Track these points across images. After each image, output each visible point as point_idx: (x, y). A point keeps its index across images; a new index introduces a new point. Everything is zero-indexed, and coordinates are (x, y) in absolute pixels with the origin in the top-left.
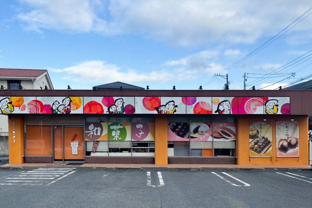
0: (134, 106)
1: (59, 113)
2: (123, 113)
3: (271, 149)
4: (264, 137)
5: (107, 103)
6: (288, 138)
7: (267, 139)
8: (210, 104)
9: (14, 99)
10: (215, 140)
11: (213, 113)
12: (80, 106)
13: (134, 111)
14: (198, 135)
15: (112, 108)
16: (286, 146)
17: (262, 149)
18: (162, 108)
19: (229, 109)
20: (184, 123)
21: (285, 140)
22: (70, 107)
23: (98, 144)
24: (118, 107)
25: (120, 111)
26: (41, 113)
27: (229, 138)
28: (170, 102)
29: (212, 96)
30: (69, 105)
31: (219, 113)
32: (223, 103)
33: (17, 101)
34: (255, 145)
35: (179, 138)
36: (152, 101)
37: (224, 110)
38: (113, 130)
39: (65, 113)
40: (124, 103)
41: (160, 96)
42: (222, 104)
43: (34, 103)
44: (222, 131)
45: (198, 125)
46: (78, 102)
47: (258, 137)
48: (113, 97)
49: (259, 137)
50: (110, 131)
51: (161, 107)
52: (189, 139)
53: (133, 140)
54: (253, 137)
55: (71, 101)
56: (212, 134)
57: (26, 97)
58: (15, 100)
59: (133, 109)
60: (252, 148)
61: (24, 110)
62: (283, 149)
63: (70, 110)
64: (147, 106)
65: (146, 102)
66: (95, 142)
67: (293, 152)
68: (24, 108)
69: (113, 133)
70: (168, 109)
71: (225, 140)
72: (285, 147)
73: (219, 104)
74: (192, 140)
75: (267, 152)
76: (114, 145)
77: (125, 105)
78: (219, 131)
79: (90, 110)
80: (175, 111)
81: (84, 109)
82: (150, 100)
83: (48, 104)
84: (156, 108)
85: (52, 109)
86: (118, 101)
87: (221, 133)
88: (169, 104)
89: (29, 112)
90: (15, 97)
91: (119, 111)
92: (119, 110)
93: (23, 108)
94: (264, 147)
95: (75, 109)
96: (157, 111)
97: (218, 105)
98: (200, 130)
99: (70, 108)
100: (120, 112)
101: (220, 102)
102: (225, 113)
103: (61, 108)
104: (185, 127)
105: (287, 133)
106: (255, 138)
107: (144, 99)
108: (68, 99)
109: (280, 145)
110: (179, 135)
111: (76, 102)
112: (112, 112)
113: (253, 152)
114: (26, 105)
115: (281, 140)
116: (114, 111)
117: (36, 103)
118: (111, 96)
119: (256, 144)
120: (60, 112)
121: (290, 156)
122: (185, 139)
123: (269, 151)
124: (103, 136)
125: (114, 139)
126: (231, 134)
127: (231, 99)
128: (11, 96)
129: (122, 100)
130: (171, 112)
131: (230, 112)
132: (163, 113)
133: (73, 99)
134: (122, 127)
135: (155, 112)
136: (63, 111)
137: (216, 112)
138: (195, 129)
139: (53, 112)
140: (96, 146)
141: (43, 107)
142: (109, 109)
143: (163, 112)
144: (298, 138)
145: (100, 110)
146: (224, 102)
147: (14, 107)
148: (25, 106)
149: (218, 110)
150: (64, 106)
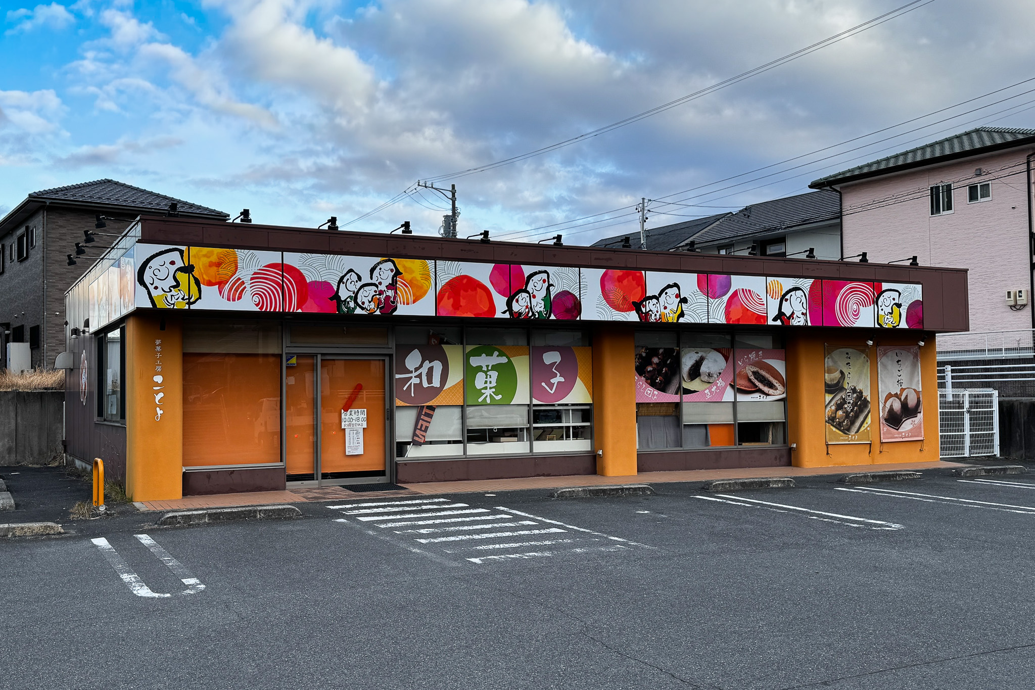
0: (577, 295)
1: (358, 311)
2: (550, 316)
3: (869, 420)
4: (855, 388)
5: (504, 285)
6: (902, 390)
7: (861, 392)
8: (763, 296)
9: (201, 256)
10: (741, 398)
11: (770, 322)
12: (425, 292)
13: (579, 313)
14: (700, 382)
15: (517, 301)
16: (899, 413)
17: (853, 423)
18: (650, 306)
19: (805, 312)
20: (665, 349)
21: (896, 395)
22: (396, 292)
23: (431, 416)
24: (534, 297)
25: (542, 309)
26: (300, 311)
27: (771, 391)
28: (669, 286)
29: (767, 275)
30: (392, 286)
31: (782, 321)
32: (790, 295)
33: (211, 264)
34: (837, 410)
35: (653, 395)
36: (625, 282)
37: (793, 313)
38: (479, 369)
39: (378, 313)
40: (552, 285)
41: (646, 270)
42: (788, 297)
43: (275, 274)
44: (754, 373)
45: (700, 355)
46: (419, 277)
47: (842, 389)
48: (522, 266)
49: (846, 390)
50: (470, 373)
51: (647, 302)
52: (678, 396)
53: (535, 402)
54: (833, 388)
55: (398, 273)
56: (734, 381)
57: (246, 251)
58: (206, 261)
59: (577, 307)
60: (832, 420)
61: (239, 298)
62: (894, 420)
63: (393, 302)
64: (612, 297)
65: (609, 286)
66: (425, 410)
67: (911, 426)
68: (237, 293)
69: (480, 381)
70: (665, 308)
71: (763, 398)
72: (896, 413)
73: (783, 298)
74: (686, 397)
75: (862, 429)
76: (479, 419)
77: (554, 292)
78: (749, 370)
79: (456, 306)
80: (682, 315)
81: (438, 300)
82: (620, 279)
83: (323, 279)
84: (634, 303)
85: (336, 296)
86: (535, 278)
87: (752, 378)
88: (666, 293)
89: (257, 305)
90: (205, 250)
91: (537, 309)
92: (539, 306)
93: (236, 290)
94: (857, 416)
95: (411, 299)
96: (637, 312)
97: (779, 299)
98: (704, 369)
99: (395, 298)
100: (540, 313)
101: (784, 292)
102: (795, 322)
103: (365, 296)
104: (668, 362)
105: (900, 378)
106: (836, 390)
107: (605, 275)
108: (389, 265)
109: (887, 410)
110: (653, 384)
111: (413, 275)
112: (520, 314)
113: (834, 429)
114: (247, 279)
115: (890, 396)
116: (523, 310)
117: (283, 276)
118: (514, 263)
119: (839, 407)
120: (363, 309)
121: (908, 437)
122: (670, 397)
123: (865, 425)
124: (449, 388)
125: (480, 400)
126: (775, 382)
127: (806, 284)
128: (189, 245)
129: (545, 276)
130: (672, 318)
131: (807, 322)
132: (653, 319)
133: (404, 267)
134: (504, 360)
135: (633, 317)
136: (372, 305)
137: (775, 319)
138: (693, 366)
139: (339, 308)
140: (427, 424)
141: (306, 289)
142: (509, 304)
143: (653, 315)
144: (921, 390)
145: (485, 308)
146: (793, 293)
147: (202, 286)
148: (243, 283)
149: (780, 315)
150: (374, 288)
